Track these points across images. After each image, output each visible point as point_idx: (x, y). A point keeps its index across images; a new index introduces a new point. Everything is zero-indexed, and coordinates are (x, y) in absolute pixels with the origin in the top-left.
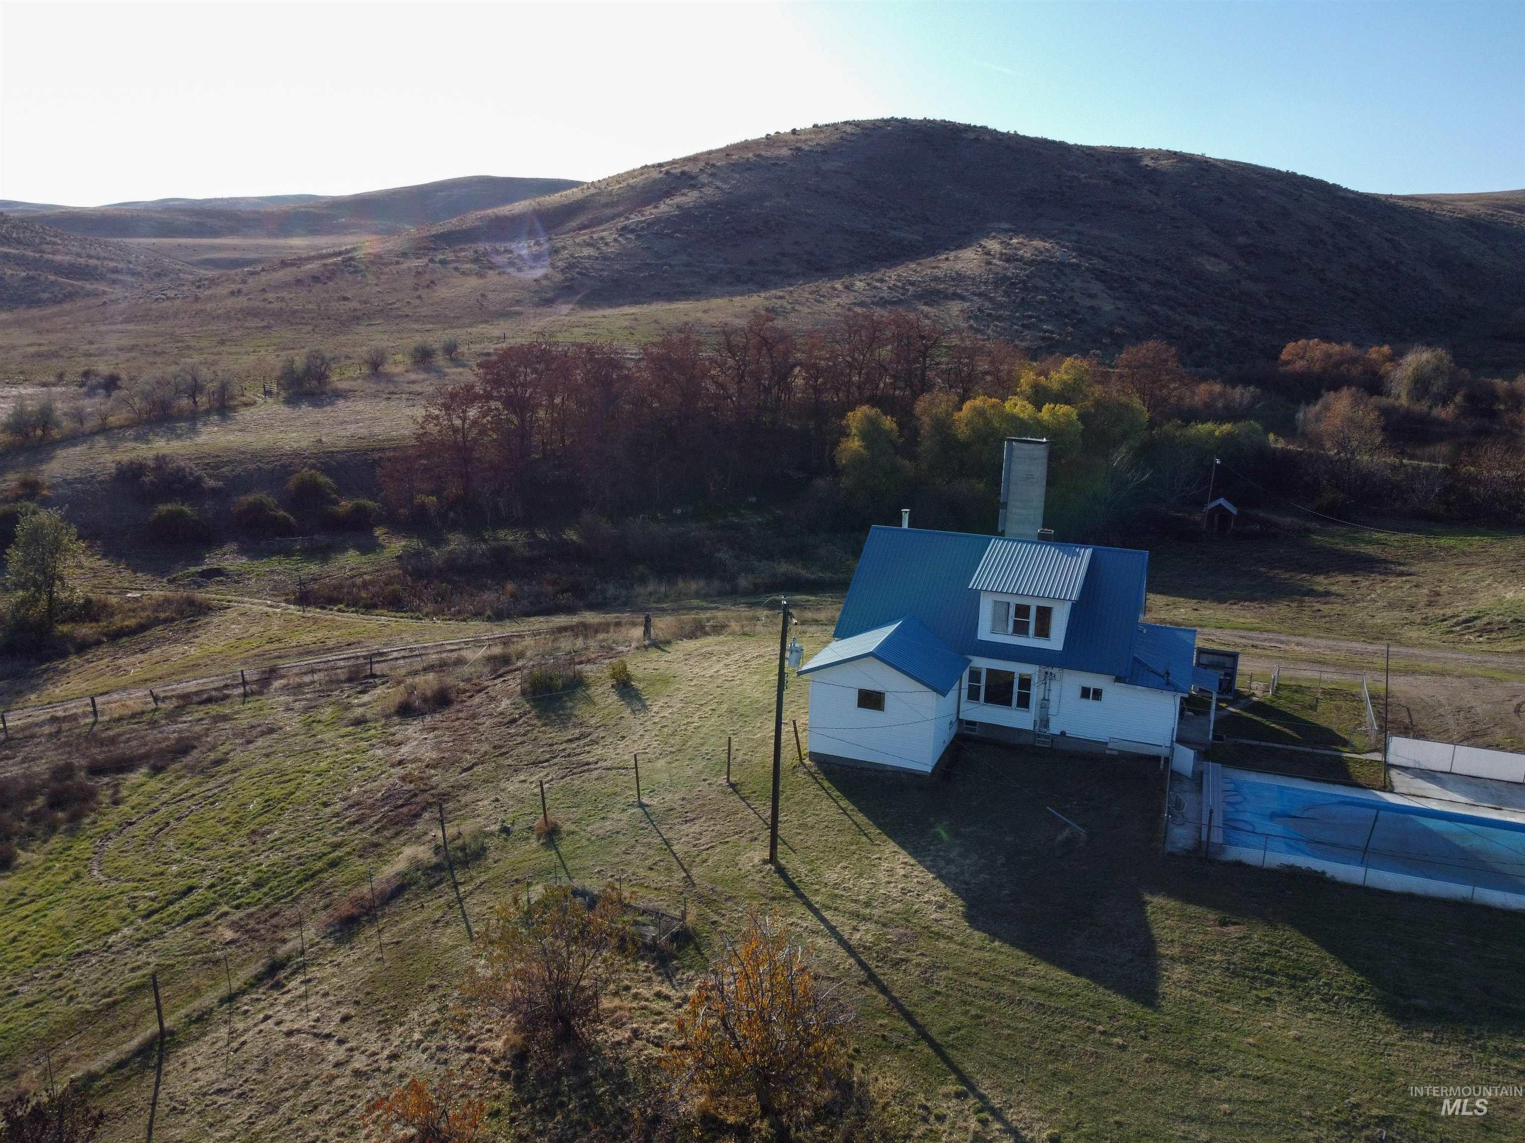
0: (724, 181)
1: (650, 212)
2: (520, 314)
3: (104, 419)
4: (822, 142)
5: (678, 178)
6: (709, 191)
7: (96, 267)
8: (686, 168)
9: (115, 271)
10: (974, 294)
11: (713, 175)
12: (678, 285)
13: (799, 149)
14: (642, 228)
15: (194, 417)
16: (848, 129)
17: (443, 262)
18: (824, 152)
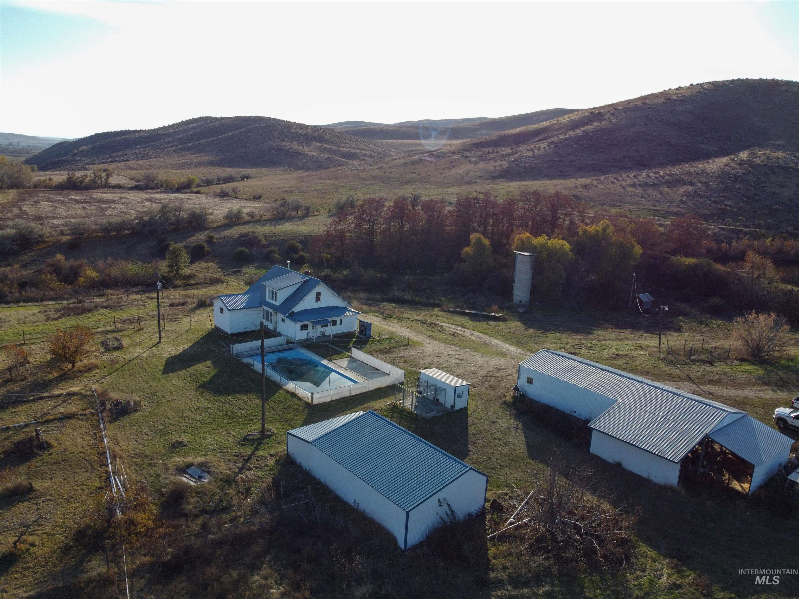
0: (616, 117)
1: (571, 133)
2: (476, 183)
3: (261, 217)
4: (686, 95)
5: (595, 116)
6: (605, 123)
7: (357, 154)
8: (602, 111)
9: (365, 155)
10: (701, 182)
11: (612, 114)
12: (561, 172)
13: (669, 99)
14: (560, 142)
16: (707, 87)
17: (467, 157)
18: (684, 101)
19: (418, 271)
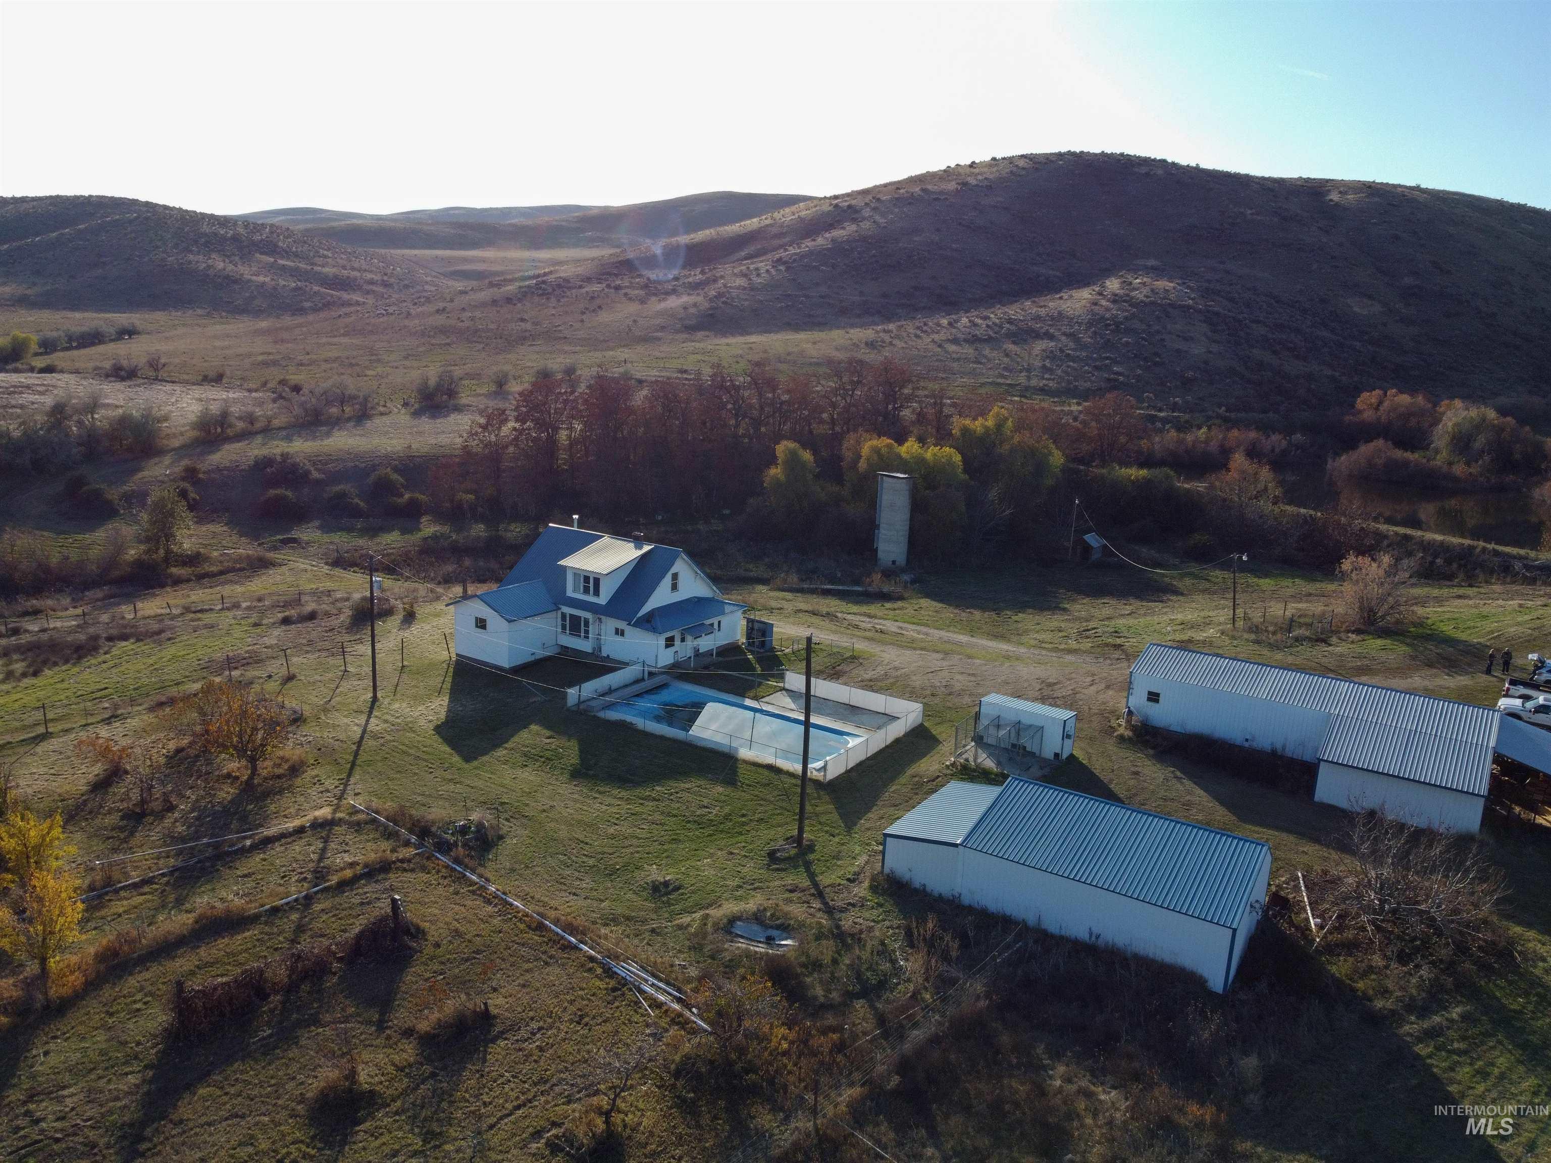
0: (883, 215)
1: (808, 245)
2: (659, 339)
3: (269, 422)
4: (991, 177)
5: (844, 211)
6: (866, 225)
7: (355, 279)
8: (854, 202)
9: (371, 282)
10: (1064, 334)
11: (875, 209)
12: (810, 316)
13: (965, 184)
14: (795, 260)
15: (336, 423)
16: (1021, 163)
17: (618, 288)
18: (989, 187)
19: (660, 518)
